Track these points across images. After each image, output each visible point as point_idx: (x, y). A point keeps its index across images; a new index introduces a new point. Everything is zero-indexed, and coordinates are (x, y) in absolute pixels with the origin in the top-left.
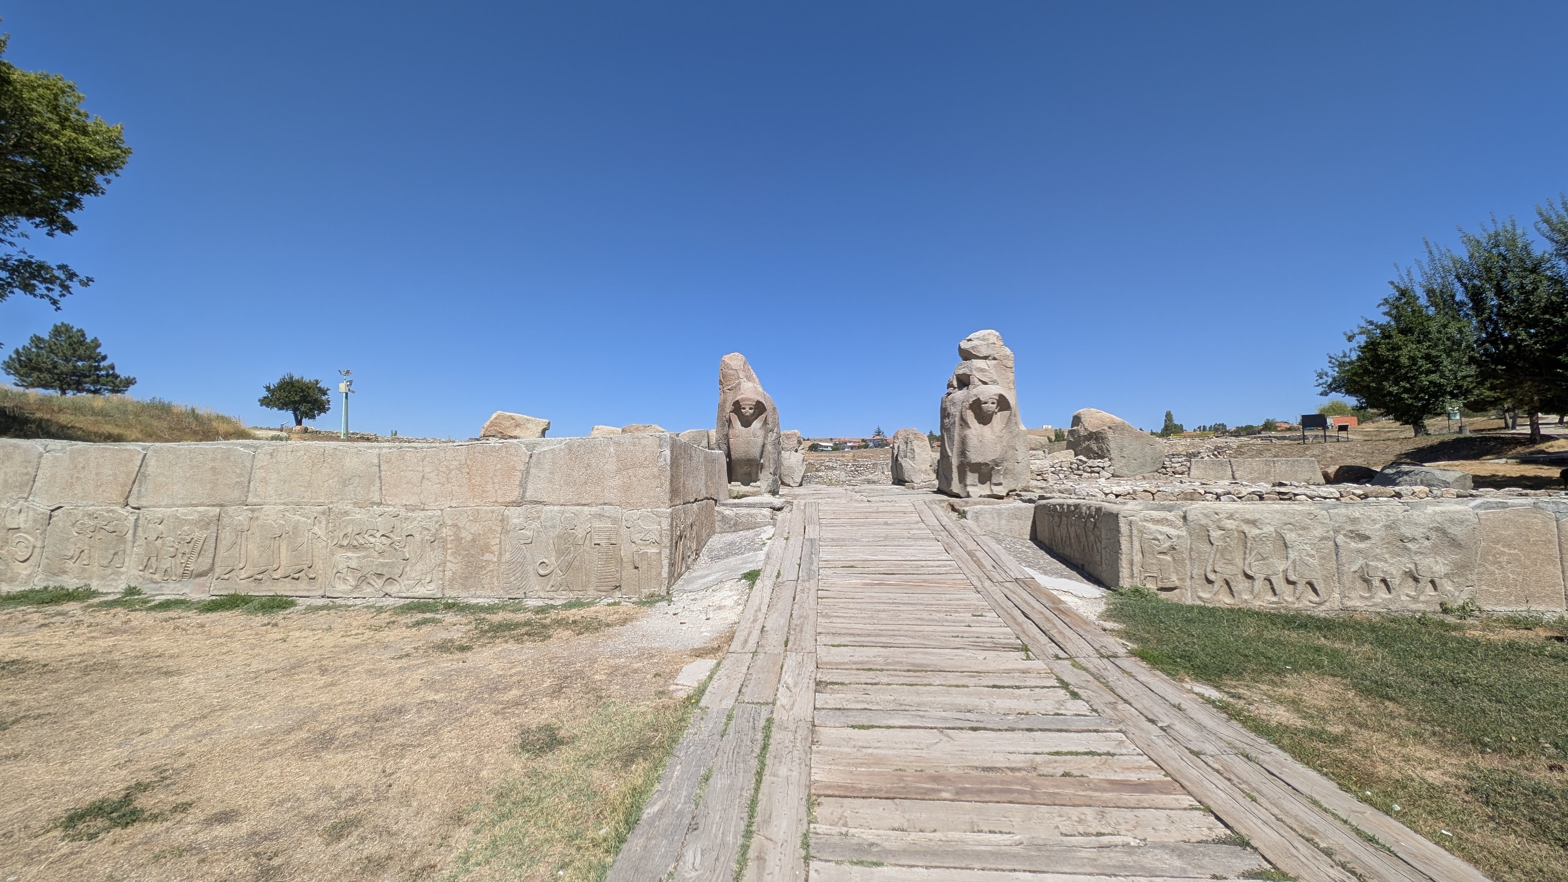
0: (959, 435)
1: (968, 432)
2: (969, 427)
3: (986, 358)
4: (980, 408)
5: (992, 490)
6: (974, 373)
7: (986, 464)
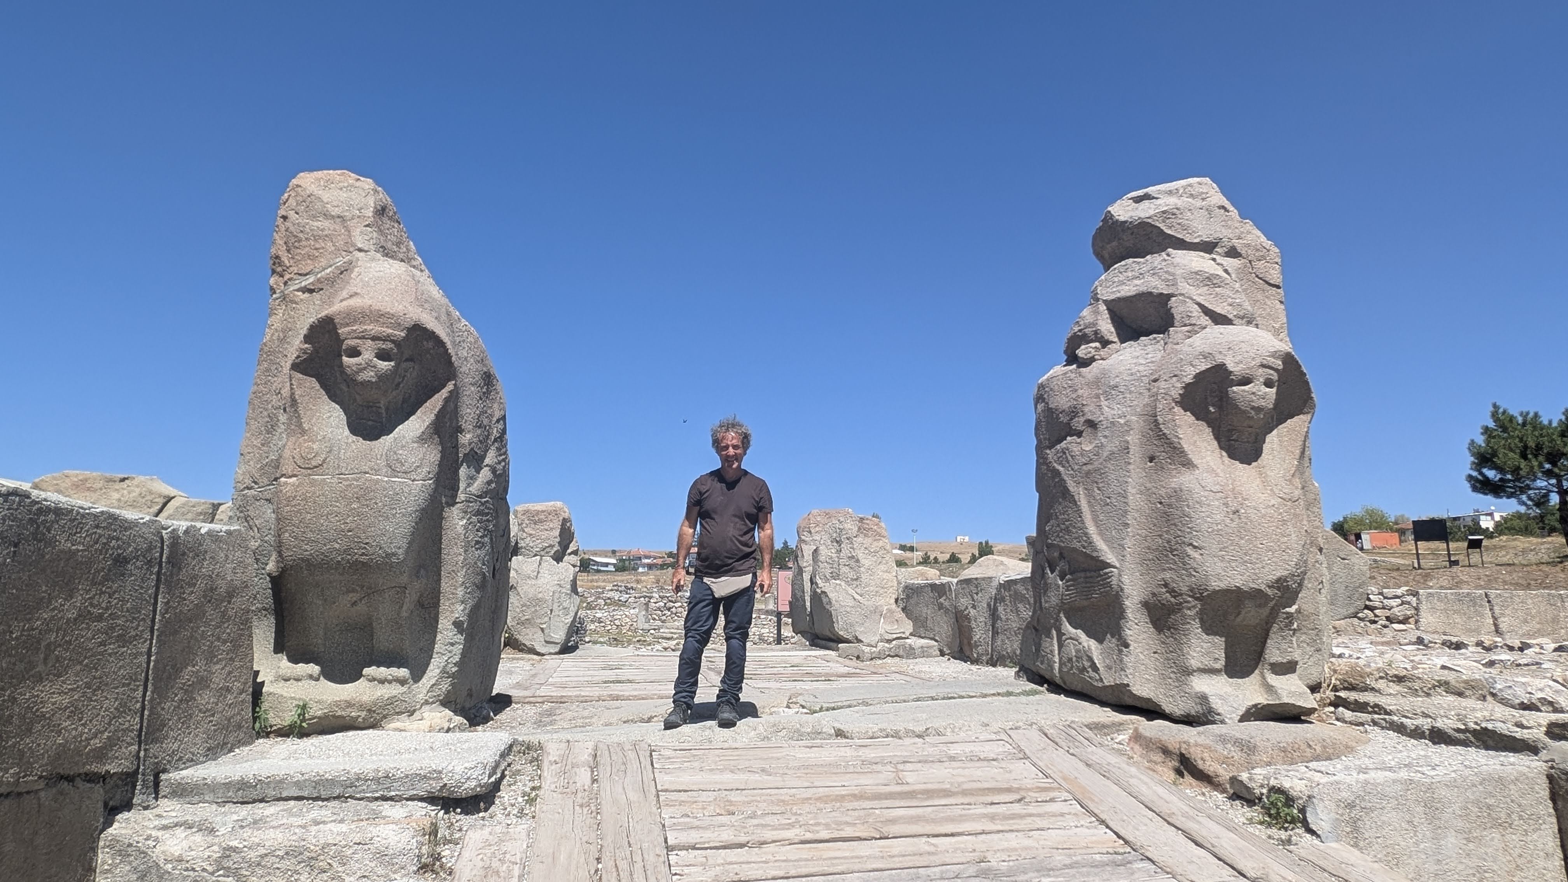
0: (1146, 492)
1: (1184, 479)
2: (1188, 464)
3: (1208, 247)
4: (1224, 401)
5: (1269, 689)
6: (1184, 287)
7: (1257, 595)
